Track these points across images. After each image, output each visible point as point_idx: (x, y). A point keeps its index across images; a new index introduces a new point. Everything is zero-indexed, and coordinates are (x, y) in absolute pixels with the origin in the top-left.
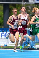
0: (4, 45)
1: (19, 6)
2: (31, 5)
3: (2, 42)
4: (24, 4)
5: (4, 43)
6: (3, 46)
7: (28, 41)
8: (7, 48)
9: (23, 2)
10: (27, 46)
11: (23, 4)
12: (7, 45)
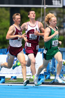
0: (12, 77)
2: (57, 9)
3: (8, 72)
4: (45, 8)
5: (11, 73)
6: (10, 79)
7: (51, 71)
9: (43, 4)
10: (49, 79)
11: (43, 8)
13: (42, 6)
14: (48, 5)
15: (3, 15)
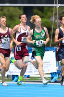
1: (49, 11)
8: (29, 80)
12: (30, 76)
13: (54, 5)
14: (60, 4)
15: (17, 14)
